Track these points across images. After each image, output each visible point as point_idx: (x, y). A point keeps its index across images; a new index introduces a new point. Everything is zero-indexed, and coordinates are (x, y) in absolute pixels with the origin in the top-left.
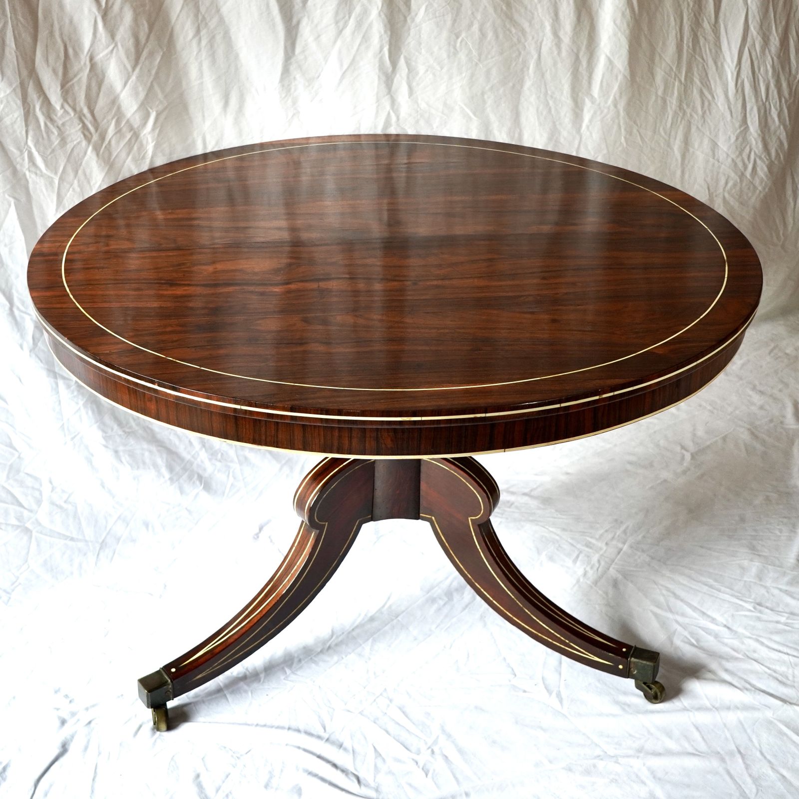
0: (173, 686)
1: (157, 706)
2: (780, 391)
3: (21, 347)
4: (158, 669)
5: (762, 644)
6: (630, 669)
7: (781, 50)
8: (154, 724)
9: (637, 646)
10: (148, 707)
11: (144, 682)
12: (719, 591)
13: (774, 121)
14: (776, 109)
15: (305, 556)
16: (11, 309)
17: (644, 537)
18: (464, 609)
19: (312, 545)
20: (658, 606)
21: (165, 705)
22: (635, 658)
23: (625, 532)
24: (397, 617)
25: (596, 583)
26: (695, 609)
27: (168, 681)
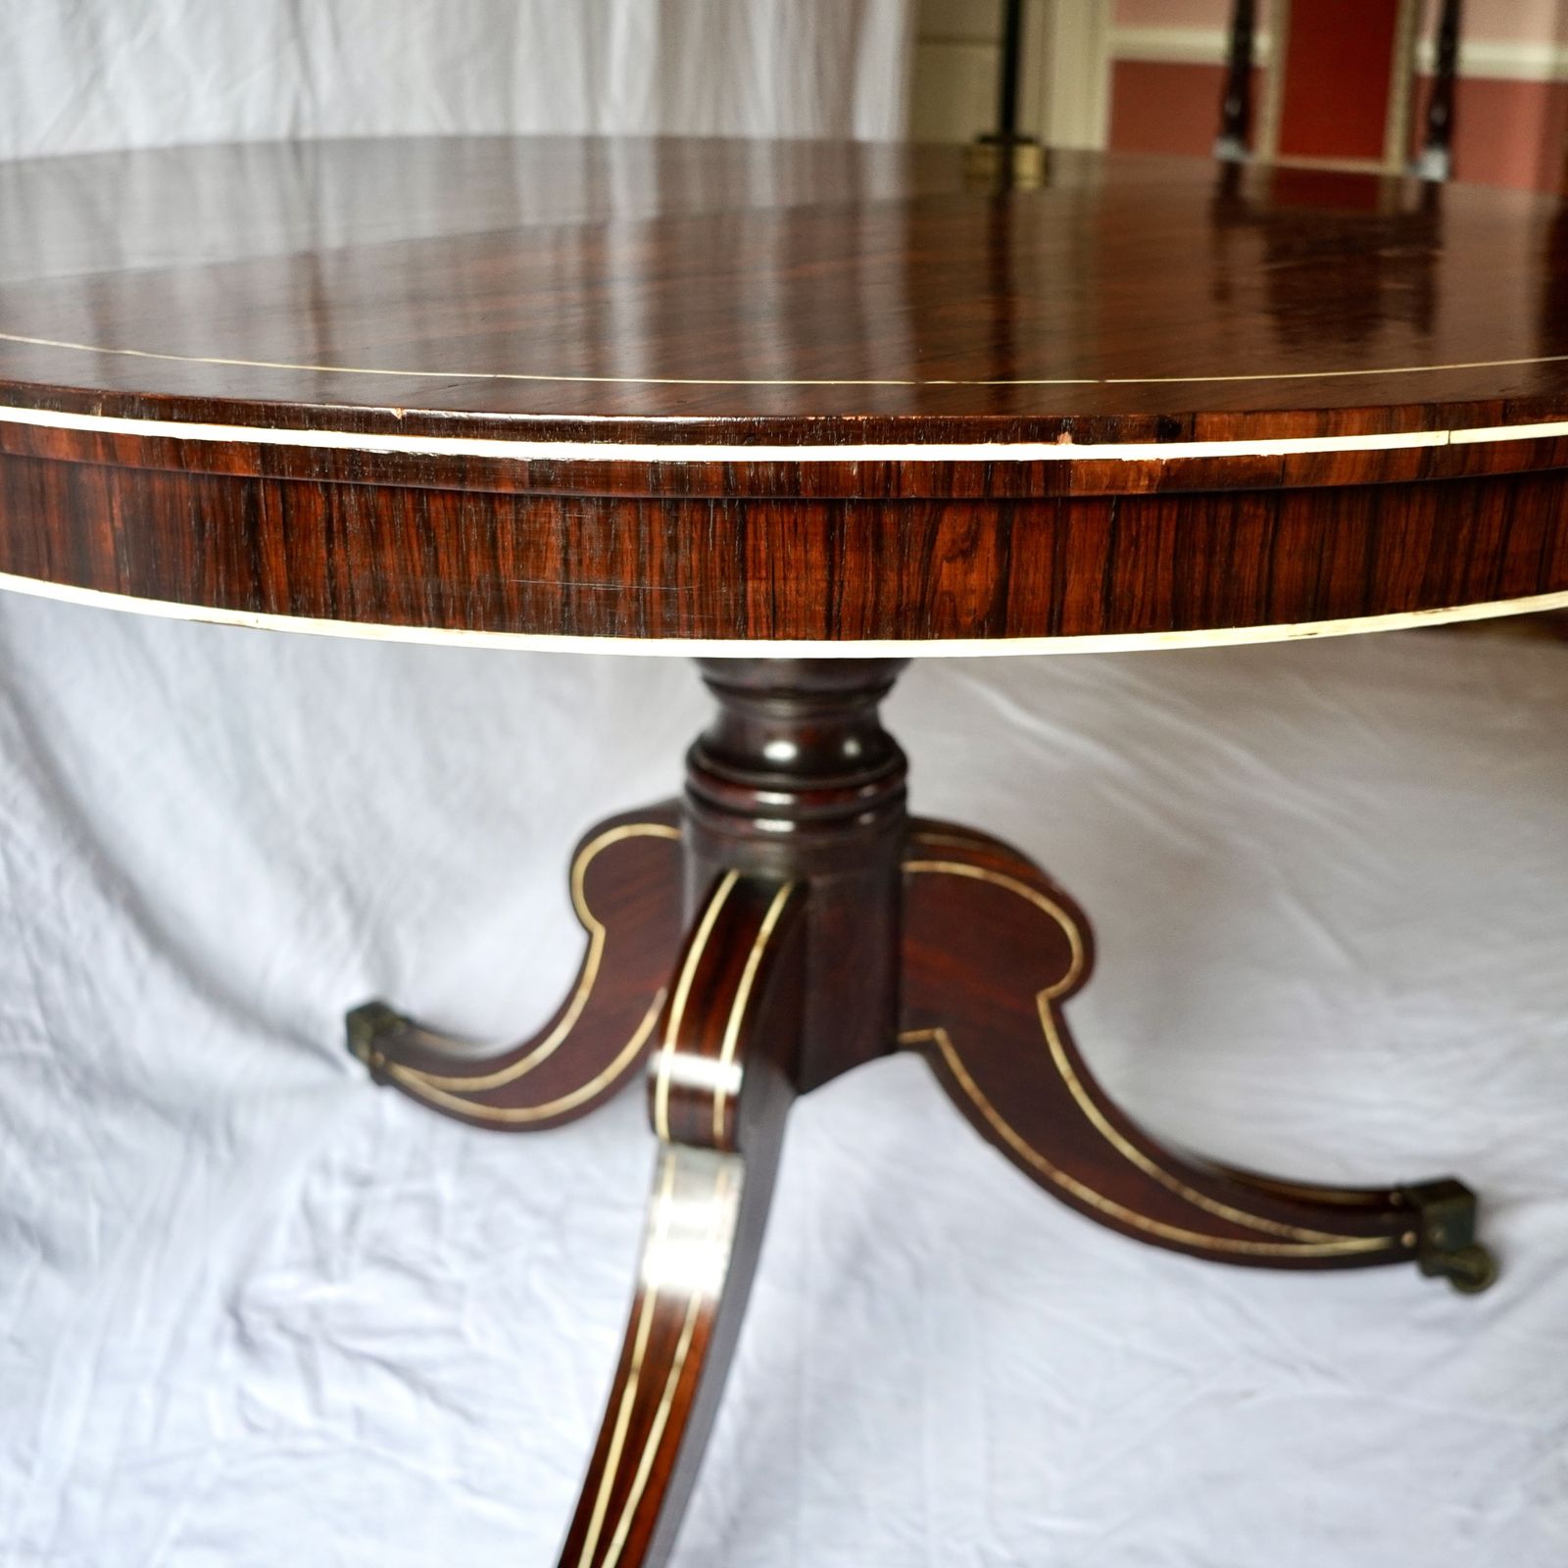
24: (801, 1374)
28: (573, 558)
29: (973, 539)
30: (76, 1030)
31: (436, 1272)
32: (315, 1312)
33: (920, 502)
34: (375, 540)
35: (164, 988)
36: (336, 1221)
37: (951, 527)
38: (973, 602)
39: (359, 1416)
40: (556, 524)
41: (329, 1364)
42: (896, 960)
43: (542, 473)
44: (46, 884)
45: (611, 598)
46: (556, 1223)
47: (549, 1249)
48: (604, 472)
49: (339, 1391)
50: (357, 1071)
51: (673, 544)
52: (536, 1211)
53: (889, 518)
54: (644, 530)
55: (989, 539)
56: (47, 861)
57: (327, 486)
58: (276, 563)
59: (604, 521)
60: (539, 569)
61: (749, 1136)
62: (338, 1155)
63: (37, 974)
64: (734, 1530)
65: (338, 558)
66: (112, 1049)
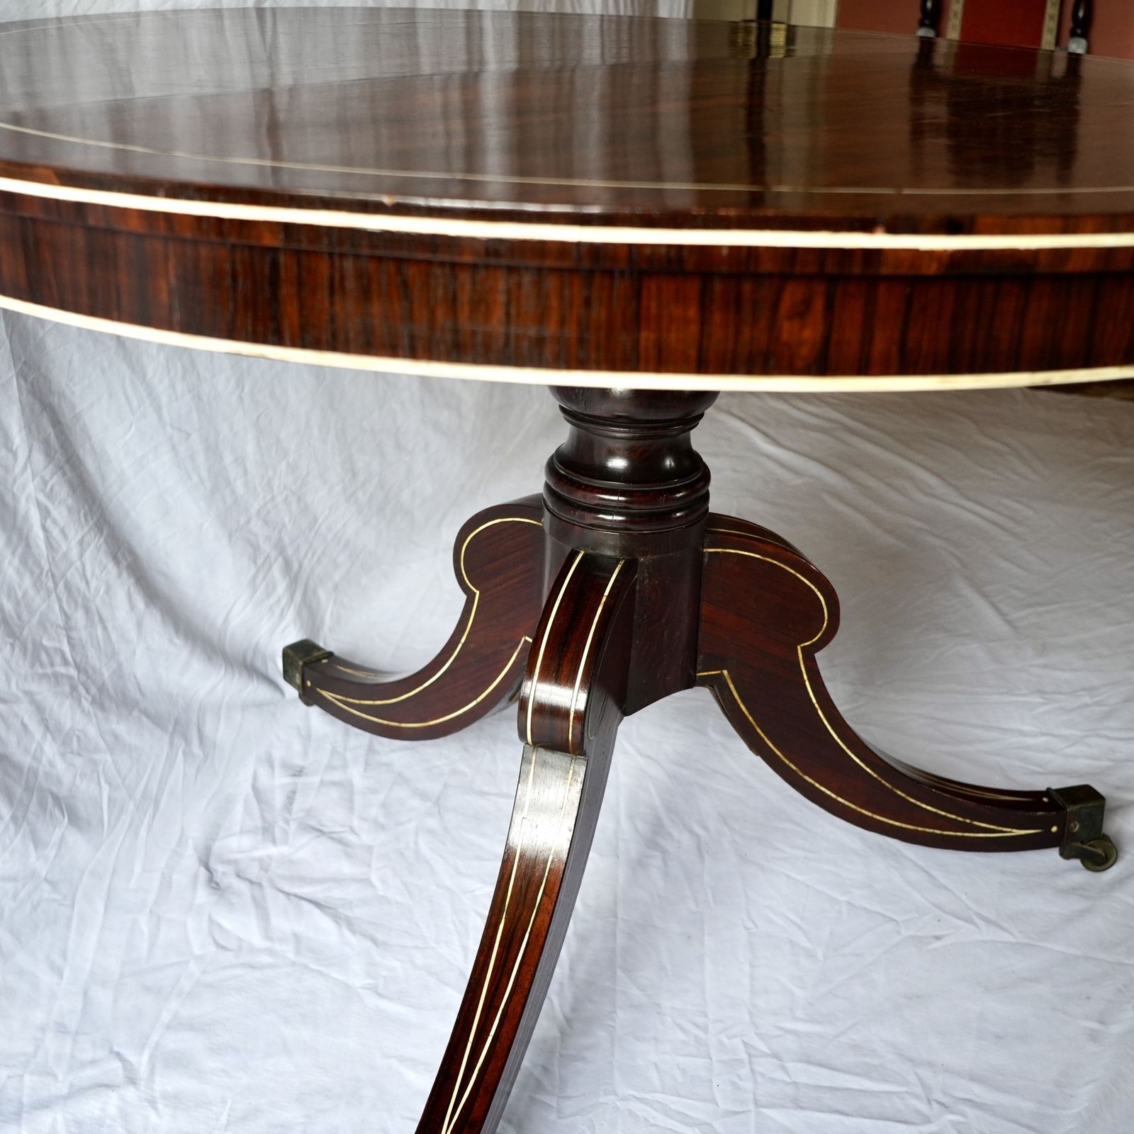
18: (702, 857)
24: (615, 916)
28: (513, 311)
29: (807, 304)
30: (93, 658)
31: (351, 838)
32: (264, 865)
33: (770, 276)
34: (366, 294)
35: (156, 629)
36: (279, 800)
37: (791, 295)
38: (805, 351)
39: (297, 937)
40: (501, 285)
41: (274, 902)
42: (696, 617)
43: (494, 247)
44: (74, 553)
45: (540, 342)
46: (438, 804)
47: (433, 823)
48: (541, 248)
49: (282, 923)
50: (292, 692)
51: (588, 302)
52: (423, 796)
53: (747, 287)
54: (567, 292)
55: (819, 305)
56: (75, 535)
57: (331, 255)
58: (290, 311)
59: (538, 284)
60: (487, 319)
61: (591, 742)
62: (278, 754)
63: (67, 617)
64: (569, 1026)
65: (338, 308)
66: (119, 672)
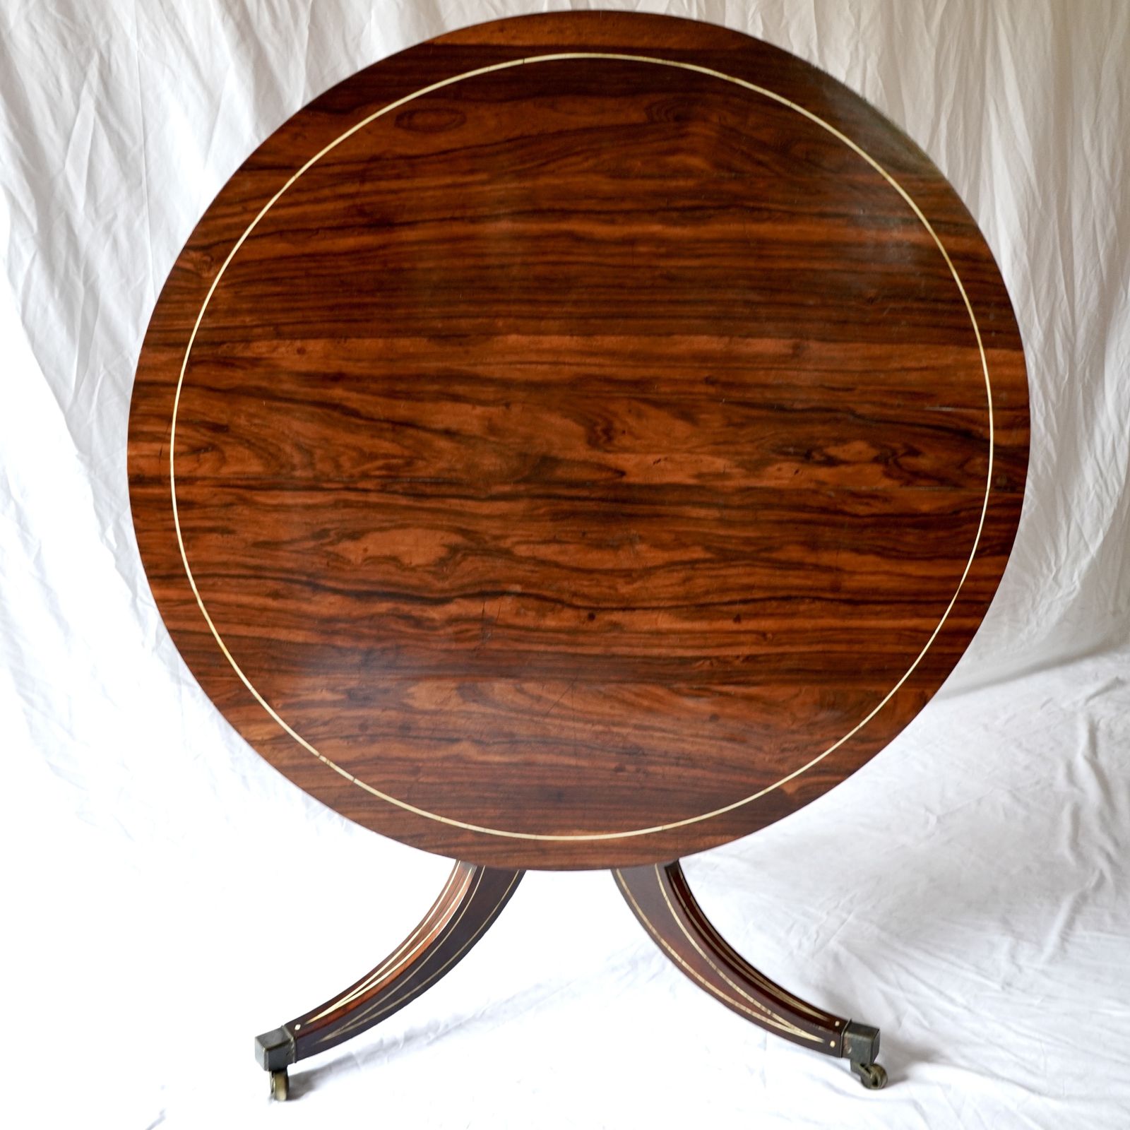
0: (296, 1045)
1: (277, 1070)
2: (1052, 749)
3: (143, 644)
4: (280, 1027)
5: (1009, 1028)
6: (843, 1047)
7: (1046, 344)
8: (272, 1091)
9: (854, 1020)
10: (265, 1070)
11: (261, 1039)
12: (962, 968)
13: (1039, 428)
14: (1042, 414)
15: (460, 897)
16: (134, 601)
17: (874, 907)
19: (469, 885)
20: (887, 981)
21: (285, 1069)
22: (850, 1032)
23: (851, 901)
25: (813, 955)
26: (930, 987)
27: (290, 1040)
